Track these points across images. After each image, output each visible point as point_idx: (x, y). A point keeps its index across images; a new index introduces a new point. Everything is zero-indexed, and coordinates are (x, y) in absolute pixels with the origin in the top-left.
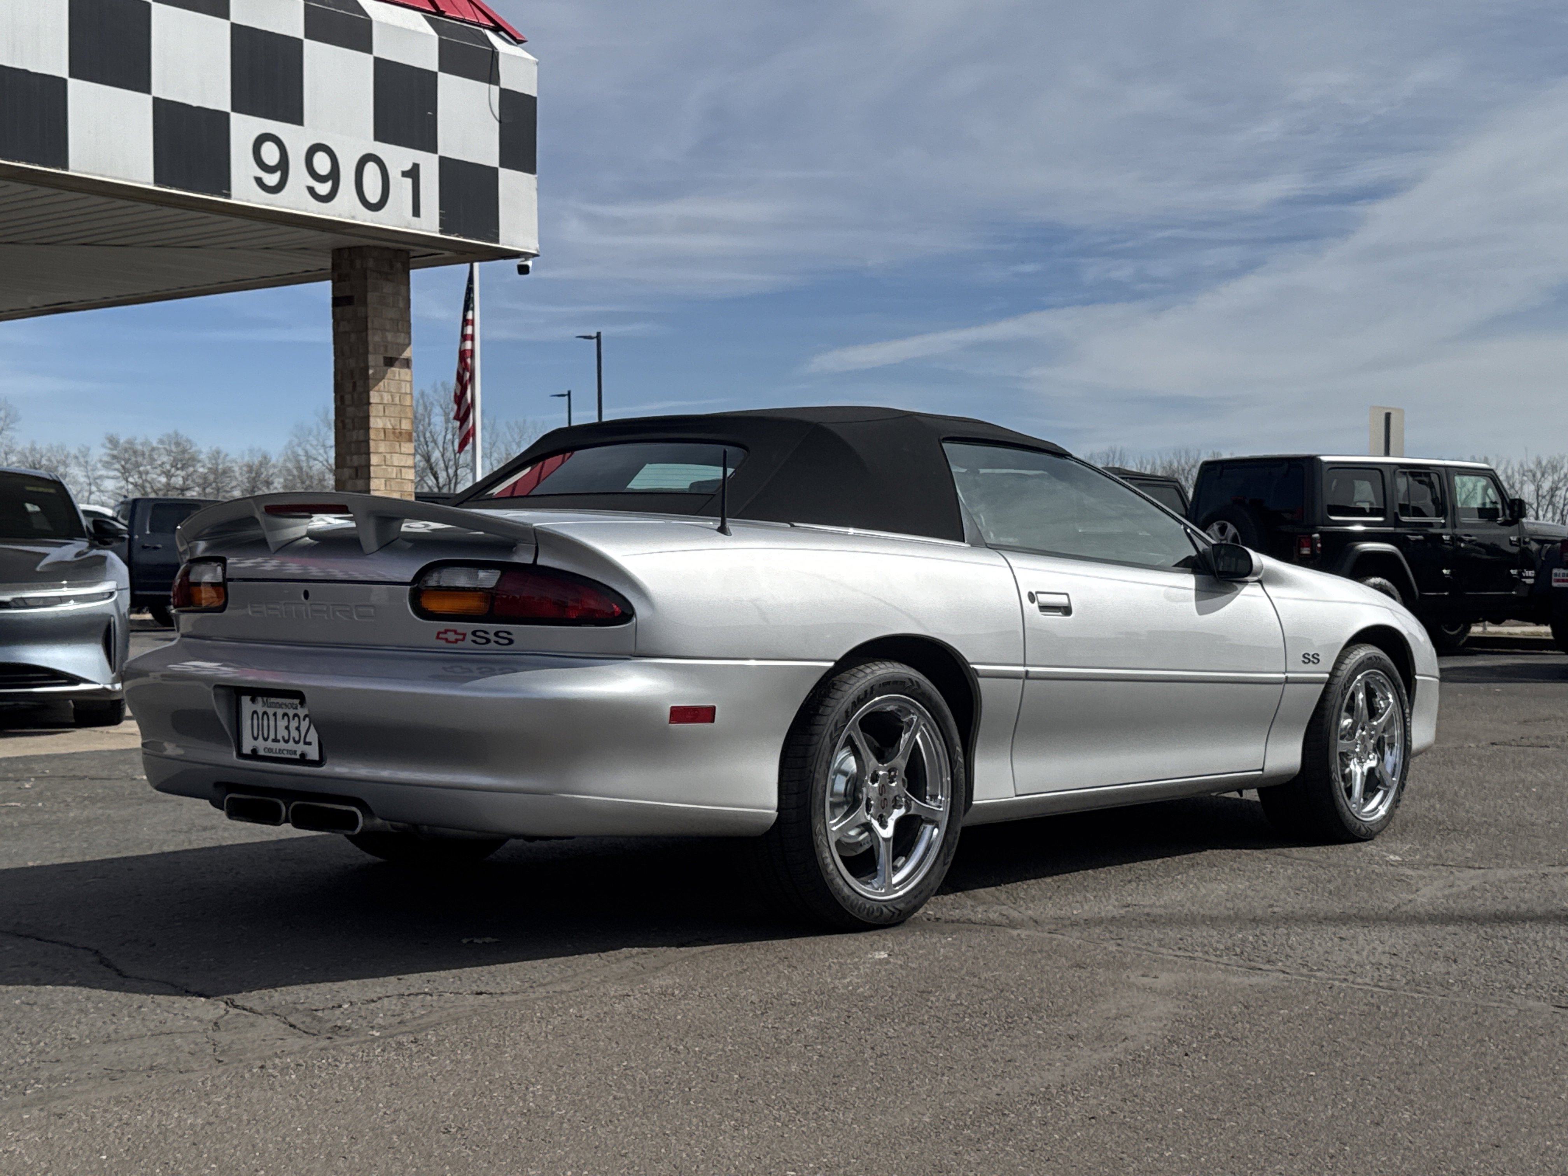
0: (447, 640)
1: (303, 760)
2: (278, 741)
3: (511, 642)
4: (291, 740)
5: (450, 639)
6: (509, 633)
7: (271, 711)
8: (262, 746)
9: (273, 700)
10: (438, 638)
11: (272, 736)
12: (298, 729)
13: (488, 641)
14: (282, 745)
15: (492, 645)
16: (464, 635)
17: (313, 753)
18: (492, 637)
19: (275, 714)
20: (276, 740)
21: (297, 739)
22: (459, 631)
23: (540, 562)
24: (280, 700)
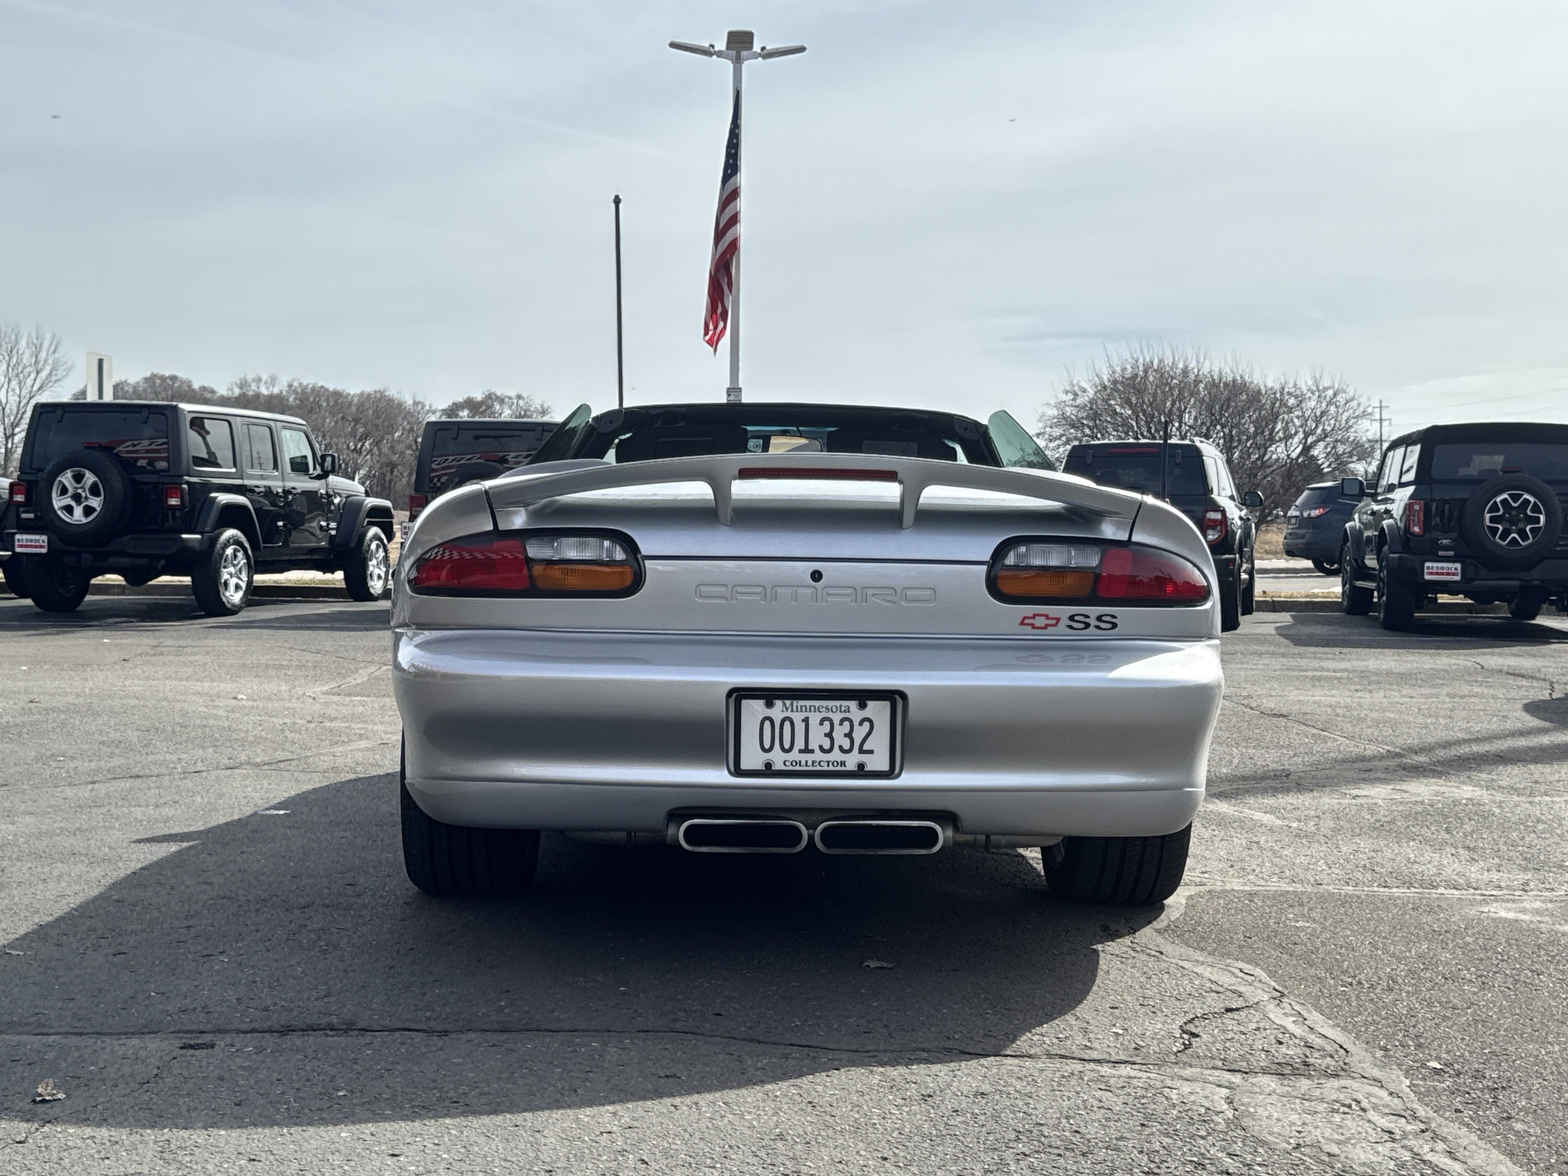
0: (1033, 626)
1: (861, 772)
2: (812, 751)
3: (1114, 626)
4: (836, 748)
5: (1037, 625)
6: (1114, 617)
7: (798, 717)
8: (778, 759)
9: (801, 703)
10: (1022, 623)
11: (800, 744)
12: (849, 735)
13: (1087, 625)
14: (818, 756)
15: (1092, 629)
16: (1058, 620)
17: (879, 761)
18: (1093, 622)
19: (806, 721)
20: (807, 750)
21: (847, 746)
22: (1050, 616)
23: (1136, 538)
24: (817, 703)
